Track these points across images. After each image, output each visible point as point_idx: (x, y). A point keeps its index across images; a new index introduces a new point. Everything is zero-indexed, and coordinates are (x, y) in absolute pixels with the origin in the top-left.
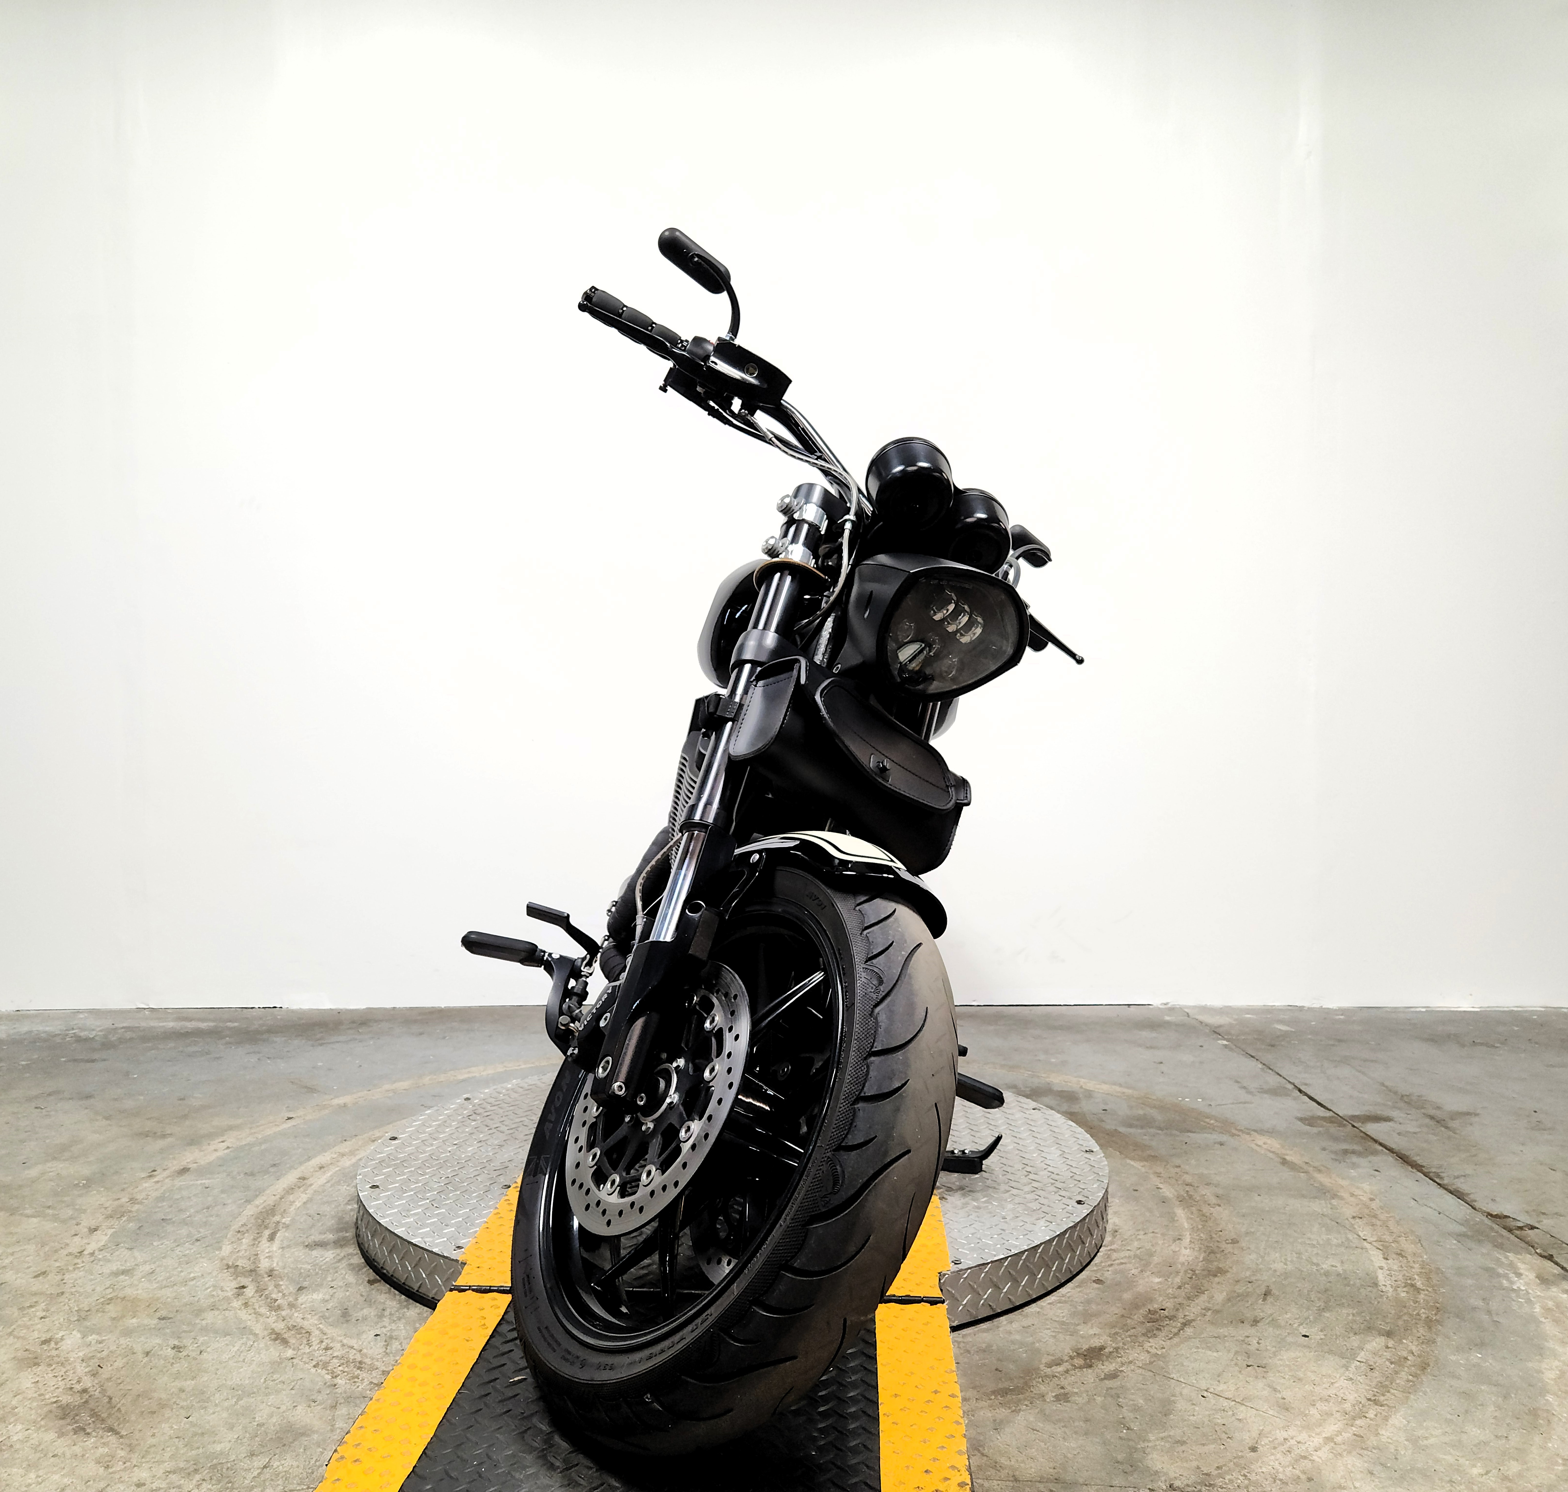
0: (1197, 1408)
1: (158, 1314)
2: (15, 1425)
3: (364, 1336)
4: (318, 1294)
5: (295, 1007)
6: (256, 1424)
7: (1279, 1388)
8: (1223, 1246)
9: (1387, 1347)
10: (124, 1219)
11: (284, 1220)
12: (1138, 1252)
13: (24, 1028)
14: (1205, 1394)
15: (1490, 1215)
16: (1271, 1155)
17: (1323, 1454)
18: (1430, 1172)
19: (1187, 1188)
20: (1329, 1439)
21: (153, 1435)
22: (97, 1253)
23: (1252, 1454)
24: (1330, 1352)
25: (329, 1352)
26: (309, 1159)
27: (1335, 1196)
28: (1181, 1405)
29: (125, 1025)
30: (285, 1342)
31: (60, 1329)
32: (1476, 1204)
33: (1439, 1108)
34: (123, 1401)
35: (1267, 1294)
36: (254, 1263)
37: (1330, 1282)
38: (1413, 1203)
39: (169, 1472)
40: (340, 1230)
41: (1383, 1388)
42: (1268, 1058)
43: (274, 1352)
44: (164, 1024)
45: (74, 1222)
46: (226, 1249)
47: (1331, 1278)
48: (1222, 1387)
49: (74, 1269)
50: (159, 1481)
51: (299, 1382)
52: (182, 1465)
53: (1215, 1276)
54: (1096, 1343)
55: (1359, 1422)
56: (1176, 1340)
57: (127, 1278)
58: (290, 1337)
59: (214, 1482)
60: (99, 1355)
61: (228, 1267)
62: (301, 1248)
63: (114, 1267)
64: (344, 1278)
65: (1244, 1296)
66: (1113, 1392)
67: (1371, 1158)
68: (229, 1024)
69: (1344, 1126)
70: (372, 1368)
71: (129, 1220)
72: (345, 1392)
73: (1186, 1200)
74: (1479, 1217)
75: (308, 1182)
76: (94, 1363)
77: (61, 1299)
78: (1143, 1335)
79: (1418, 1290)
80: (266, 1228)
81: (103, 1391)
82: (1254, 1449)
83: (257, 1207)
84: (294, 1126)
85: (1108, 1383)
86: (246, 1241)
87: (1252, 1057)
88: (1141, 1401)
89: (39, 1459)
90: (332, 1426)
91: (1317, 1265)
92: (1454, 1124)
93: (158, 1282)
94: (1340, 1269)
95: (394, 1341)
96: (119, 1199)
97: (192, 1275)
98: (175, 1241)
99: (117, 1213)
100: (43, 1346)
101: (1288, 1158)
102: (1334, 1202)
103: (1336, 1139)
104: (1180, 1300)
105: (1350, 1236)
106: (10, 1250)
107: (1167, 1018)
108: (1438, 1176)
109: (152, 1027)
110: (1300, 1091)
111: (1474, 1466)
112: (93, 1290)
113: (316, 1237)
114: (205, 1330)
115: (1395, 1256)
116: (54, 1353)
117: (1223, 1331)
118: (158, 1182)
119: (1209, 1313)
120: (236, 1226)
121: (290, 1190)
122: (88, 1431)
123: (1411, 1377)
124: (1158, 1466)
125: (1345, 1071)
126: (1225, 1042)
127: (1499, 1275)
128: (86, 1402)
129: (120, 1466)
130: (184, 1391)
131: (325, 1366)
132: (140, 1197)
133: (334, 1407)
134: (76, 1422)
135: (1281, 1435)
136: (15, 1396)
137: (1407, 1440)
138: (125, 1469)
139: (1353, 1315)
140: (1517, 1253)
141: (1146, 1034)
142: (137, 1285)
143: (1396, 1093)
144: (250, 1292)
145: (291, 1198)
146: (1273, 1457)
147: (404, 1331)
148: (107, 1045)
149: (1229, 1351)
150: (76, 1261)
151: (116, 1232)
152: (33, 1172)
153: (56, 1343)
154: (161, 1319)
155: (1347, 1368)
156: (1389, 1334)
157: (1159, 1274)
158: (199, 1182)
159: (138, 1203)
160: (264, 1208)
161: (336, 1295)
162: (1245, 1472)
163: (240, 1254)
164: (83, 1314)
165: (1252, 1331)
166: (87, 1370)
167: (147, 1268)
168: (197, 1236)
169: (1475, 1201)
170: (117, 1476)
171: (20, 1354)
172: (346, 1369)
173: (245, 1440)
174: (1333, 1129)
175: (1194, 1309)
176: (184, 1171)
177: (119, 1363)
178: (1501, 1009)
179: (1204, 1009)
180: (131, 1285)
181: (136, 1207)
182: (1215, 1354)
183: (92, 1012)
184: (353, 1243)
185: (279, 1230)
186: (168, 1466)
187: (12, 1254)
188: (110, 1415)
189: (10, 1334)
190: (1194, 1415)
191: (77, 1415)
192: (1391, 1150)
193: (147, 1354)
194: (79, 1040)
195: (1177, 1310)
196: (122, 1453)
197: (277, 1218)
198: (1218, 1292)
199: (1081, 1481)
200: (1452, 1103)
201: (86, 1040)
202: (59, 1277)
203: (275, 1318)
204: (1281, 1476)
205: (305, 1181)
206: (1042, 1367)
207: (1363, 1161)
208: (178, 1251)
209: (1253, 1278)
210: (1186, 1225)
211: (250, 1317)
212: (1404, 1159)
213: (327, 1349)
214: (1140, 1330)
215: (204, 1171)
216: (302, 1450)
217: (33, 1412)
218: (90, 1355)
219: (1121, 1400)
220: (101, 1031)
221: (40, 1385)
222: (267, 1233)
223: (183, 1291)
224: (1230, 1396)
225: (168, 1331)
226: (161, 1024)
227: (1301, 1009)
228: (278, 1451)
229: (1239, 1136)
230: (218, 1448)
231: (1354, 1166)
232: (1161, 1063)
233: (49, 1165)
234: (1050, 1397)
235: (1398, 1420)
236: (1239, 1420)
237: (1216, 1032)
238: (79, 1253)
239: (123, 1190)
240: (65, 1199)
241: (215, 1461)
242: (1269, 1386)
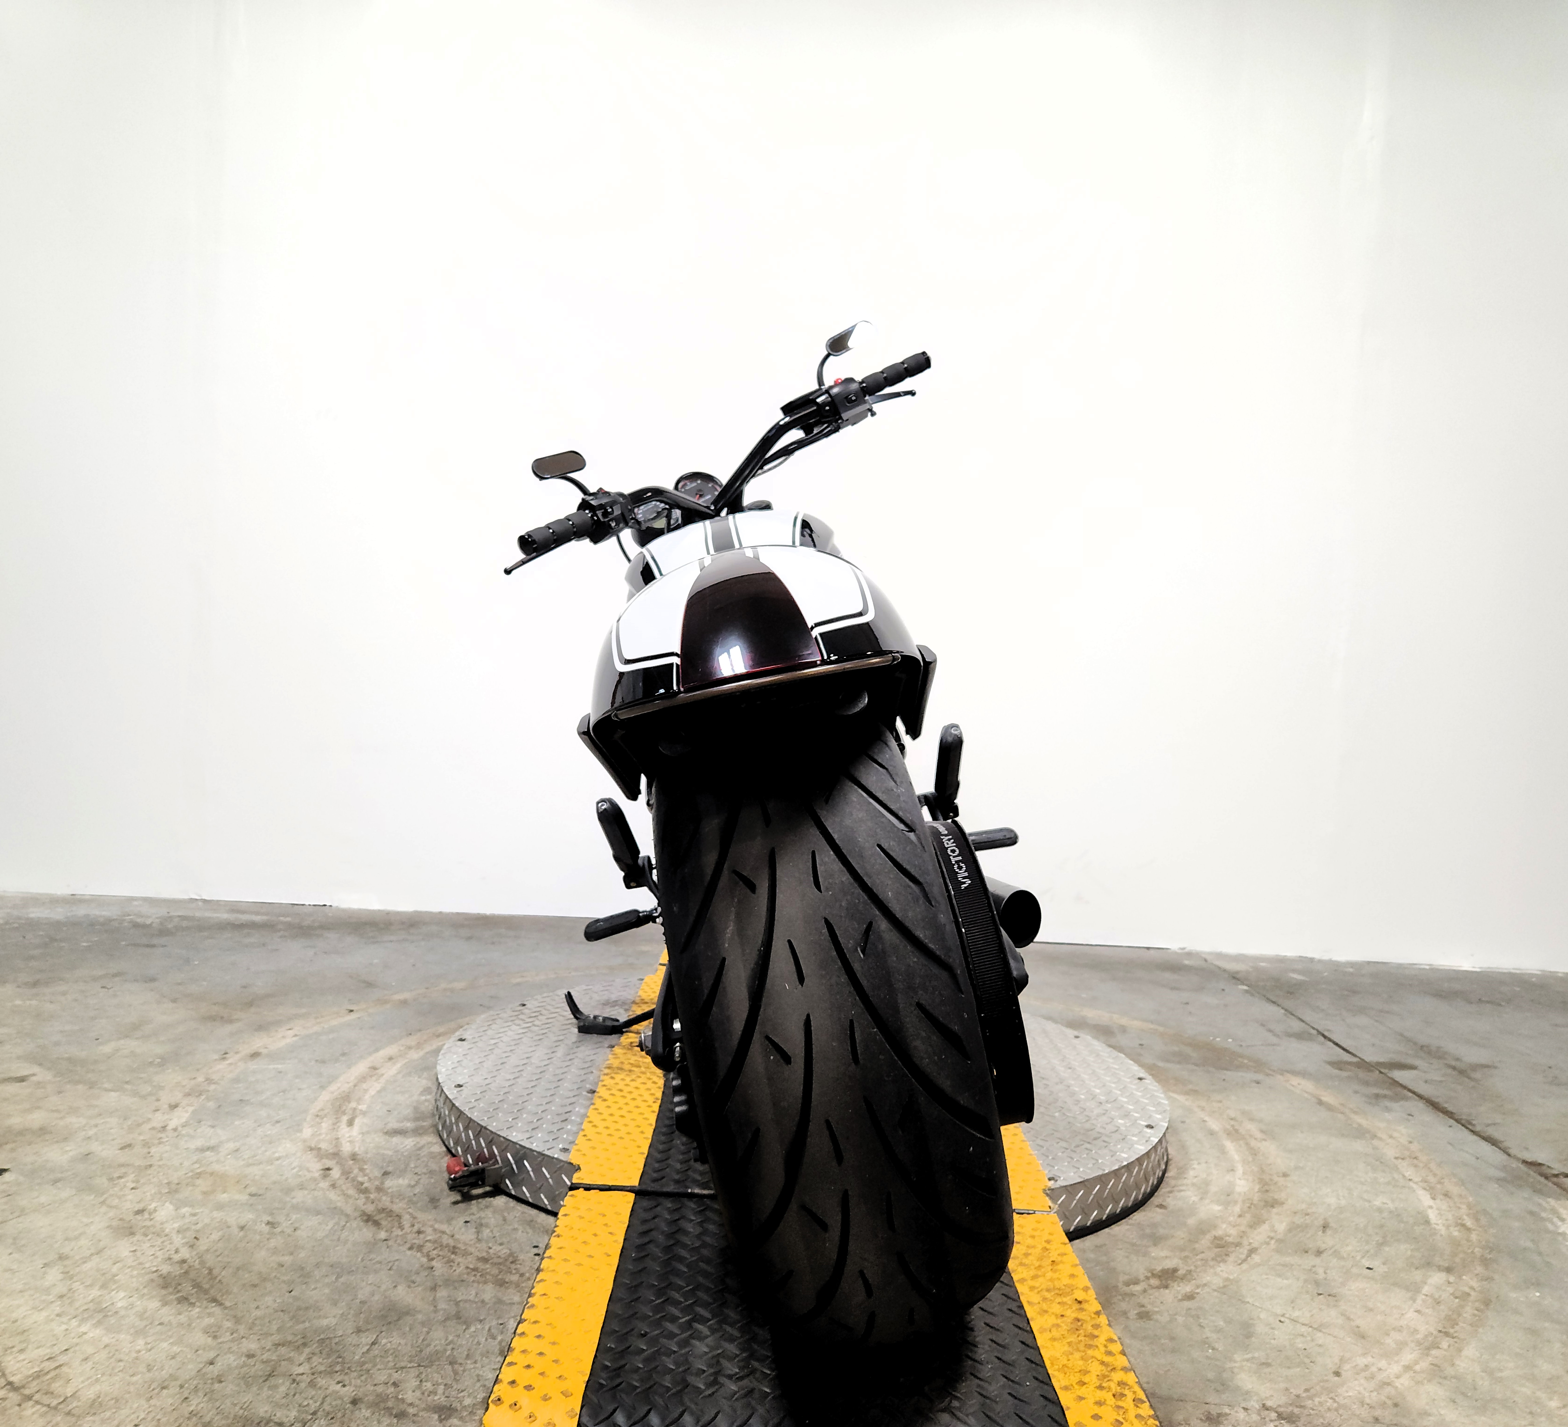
0: (1276, 1332)
1: (248, 1190)
2: (117, 1292)
3: (454, 1222)
4: (404, 1179)
5: (344, 906)
6: (358, 1301)
7: (1352, 1317)
8: (1276, 1178)
9: (1449, 1283)
10: (203, 1097)
11: (360, 1107)
12: (1195, 1180)
13: (81, 911)
14: (1282, 1319)
15: (1525, 1162)
16: (1306, 1095)
17: (1404, 1382)
18: (1461, 1119)
19: (1232, 1122)
20: (1408, 1368)
21: (257, 1307)
22: (180, 1129)
23: (1336, 1378)
24: (1395, 1284)
25: (421, 1236)
26: (377, 1050)
27: (1374, 1136)
28: (1260, 1328)
29: (180, 914)
30: (377, 1224)
31: (152, 1200)
32: (1512, 1152)
33: (1457, 1059)
34: (223, 1273)
35: (1325, 1227)
36: (336, 1146)
37: (1383, 1218)
38: (1450, 1148)
39: (279, 1345)
40: (416, 1119)
41: (1452, 1320)
42: (1289, 1004)
43: (367, 1233)
44: (218, 915)
45: (154, 1098)
46: (307, 1132)
47: (1385, 1214)
48: (1296, 1314)
49: (160, 1143)
50: (269, 1353)
51: (396, 1263)
52: (290, 1338)
53: (1273, 1206)
54: (1169, 1264)
55: (1434, 1352)
56: (1245, 1266)
57: (212, 1154)
58: (381, 1219)
59: (324, 1356)
60: (193, 1227)
61: (311, 1149)
62: (381, 1134)
63: (199, 1143)
64: (426, 1166)
65: (1304, 1228)
66: (1194, 1313)
67: (1402, 1103)
68: (282, 918)
69: (1372, 1071)
70: (466, 1254)
71: (208, 1099)
72: (443, 1275)
73: (1234, 1134)
74: (1515, 1164)
75: (379, 1072)
76: (190, 1235)
77: (149, 1172)
78: (1213, 1259)
79: (1469, 1230)
80: (344, 1113)
81: (202, 1263)
82: (1337, 1374)
83: (332, 1093)
84: (359, 1018)
85: (1187, 1304)
86: (325, 1125)
87: (1274, 1002)
88: (1222, 1323)
89: (146, 1326)
90: (435, 1307)
91: (1369, 1201)
92: (1477, 1075)
93: (244, 1160)
94: (1391, 1206)
95: (484, 1228)
96: (195, 1078)
97: (277, 1155)
98: (255, 1122)
99: (194, 1092)
100: (137, 1216)
101: (1323, 1099)
102: (1375, 1142)
103: (1367, 1083)
104: (1243, 1228)
105: (1396, 1176)
106: (93, 1122)
107: (1186, 962)
108: (1470, 1123)
109: (210, 918)
110: (1325, 1037)
111: (1551, 1399)
112: (181, 1164)
113: (394, 1125)
114: (296, 1208)
115: (1441, 1197)
116: (148, 1223)
117: (1288, 1259)
118: (231, 1064)
119: (1273, 1242)
120: (313, 1110)
121: (363, 1079)
122: (193, 1301)
123: (1476, 1312)
124: (1248, 1386)
125: (1362, 1020)
126: (1245, 988)
127: (1543, 1219)
128: (186, 1273)
129: (227, 1337)
130: (283, 1266)
131: (420, 1248)
132: (215, 1077)
133: (434, 1289)
134: (178, 1292)
135: (1362, 1361)
136: (115, 1264)
137: (1483, 1372)
138: (233, 1341)
139: (1412, 1250)
140: (1558, 1199)
141: (1168, 975)
142: (224, 1162)
143: (1415, 1044)
144: (336, 1173)
145: (364, 1086)
146: (1356, 1382)
147: (493, 1220)
148: (163, 932)
149: (1298, 1279)
150: (160, 1135)
151: (196, 1110)
152: (107, 1049)
153: (150, 1214)
154: (251, 1195)
155: (1414, 1301)
156: (1449, 1270)
157: (1218, 1202)
158: (271, 1067)
159: (214, 1083)
160: (340, 1094)
161: (422, 1181)
162: (1332, 1395)
163: (321, 1137)
164: (173, 1187)
165: (1317, 1261)
166: (184, 1241)
167: (231, 1146)
168: (277, 1118)
169: (1509, 1148)
170: (226, 1346)
171: (115, 1223)
172: (441, 1253)
173: (350, 1316)
174: (1362, 1074)
175: (1258, 1236)
176: (255, 1055)
177: (215, 1236)
178: (1500, 971)
179: (1220, 956)
180: (218, 1161)
181: (212, 1087)
182: (1285, 1281)
183: (145, 899)
184: (433, 1132)
185: (356, 1116)
186: (276, 1338)
187: (96, 1126)
188: (212, 1287)
189: (103, 1203)
190: (1274, 1339)
191: (180, 1285)
192: (1421, 1097)
193: (242, 1228)
194: (136, 925)
195: (1241, 1237)
196: (228, 1324)
197: (353, 1105)
198: (1279, 1222)
199: (1175, 1397)
200: (1471, 1055)
201: (144, 926)
202: (146, 1150)
203: (364, 1200)
204: (1367, 1401)
205: (377, 1071)
206: (1120, 1285)
207: (1395, 1106)
208: (260, 1131)
209: (1309, 1211)
210: (1236, 1157)
211: (339, 1198)
212: (1434, 1106)
213: (419, 1232)
214: (1210, 1254)
215: (273, 1057)
216: (408, 1329)
217: (134, 1280)
218: (185, 1227)
219: (1201, 1321)
220: (157, 918)
221: (138, 1254)
222: (345, 1118)
223: (269, 1170)
224: (1307, 1322)
225: (260, 1207)
226: (215, 915)
227: (1312, 960)
228: (384, 1329)
229: (1273, 1075)
230: (325, 1322)
231: (1388, 1109)
232: (1187, 1003)
233: (122, 1042)
234: (1133, 1314)
235: (1470, 1351)
236: (1320, 1346)
237: (1235, 978)
238: (162, 1127)
239: (198, 1070)
240: (142, 1075)
241: (322, 1336)
242: (1342, 1315)
